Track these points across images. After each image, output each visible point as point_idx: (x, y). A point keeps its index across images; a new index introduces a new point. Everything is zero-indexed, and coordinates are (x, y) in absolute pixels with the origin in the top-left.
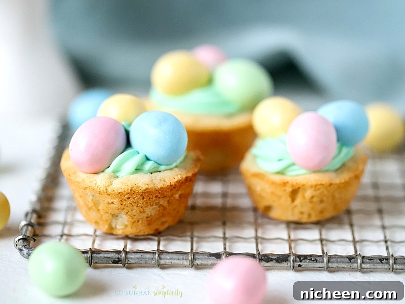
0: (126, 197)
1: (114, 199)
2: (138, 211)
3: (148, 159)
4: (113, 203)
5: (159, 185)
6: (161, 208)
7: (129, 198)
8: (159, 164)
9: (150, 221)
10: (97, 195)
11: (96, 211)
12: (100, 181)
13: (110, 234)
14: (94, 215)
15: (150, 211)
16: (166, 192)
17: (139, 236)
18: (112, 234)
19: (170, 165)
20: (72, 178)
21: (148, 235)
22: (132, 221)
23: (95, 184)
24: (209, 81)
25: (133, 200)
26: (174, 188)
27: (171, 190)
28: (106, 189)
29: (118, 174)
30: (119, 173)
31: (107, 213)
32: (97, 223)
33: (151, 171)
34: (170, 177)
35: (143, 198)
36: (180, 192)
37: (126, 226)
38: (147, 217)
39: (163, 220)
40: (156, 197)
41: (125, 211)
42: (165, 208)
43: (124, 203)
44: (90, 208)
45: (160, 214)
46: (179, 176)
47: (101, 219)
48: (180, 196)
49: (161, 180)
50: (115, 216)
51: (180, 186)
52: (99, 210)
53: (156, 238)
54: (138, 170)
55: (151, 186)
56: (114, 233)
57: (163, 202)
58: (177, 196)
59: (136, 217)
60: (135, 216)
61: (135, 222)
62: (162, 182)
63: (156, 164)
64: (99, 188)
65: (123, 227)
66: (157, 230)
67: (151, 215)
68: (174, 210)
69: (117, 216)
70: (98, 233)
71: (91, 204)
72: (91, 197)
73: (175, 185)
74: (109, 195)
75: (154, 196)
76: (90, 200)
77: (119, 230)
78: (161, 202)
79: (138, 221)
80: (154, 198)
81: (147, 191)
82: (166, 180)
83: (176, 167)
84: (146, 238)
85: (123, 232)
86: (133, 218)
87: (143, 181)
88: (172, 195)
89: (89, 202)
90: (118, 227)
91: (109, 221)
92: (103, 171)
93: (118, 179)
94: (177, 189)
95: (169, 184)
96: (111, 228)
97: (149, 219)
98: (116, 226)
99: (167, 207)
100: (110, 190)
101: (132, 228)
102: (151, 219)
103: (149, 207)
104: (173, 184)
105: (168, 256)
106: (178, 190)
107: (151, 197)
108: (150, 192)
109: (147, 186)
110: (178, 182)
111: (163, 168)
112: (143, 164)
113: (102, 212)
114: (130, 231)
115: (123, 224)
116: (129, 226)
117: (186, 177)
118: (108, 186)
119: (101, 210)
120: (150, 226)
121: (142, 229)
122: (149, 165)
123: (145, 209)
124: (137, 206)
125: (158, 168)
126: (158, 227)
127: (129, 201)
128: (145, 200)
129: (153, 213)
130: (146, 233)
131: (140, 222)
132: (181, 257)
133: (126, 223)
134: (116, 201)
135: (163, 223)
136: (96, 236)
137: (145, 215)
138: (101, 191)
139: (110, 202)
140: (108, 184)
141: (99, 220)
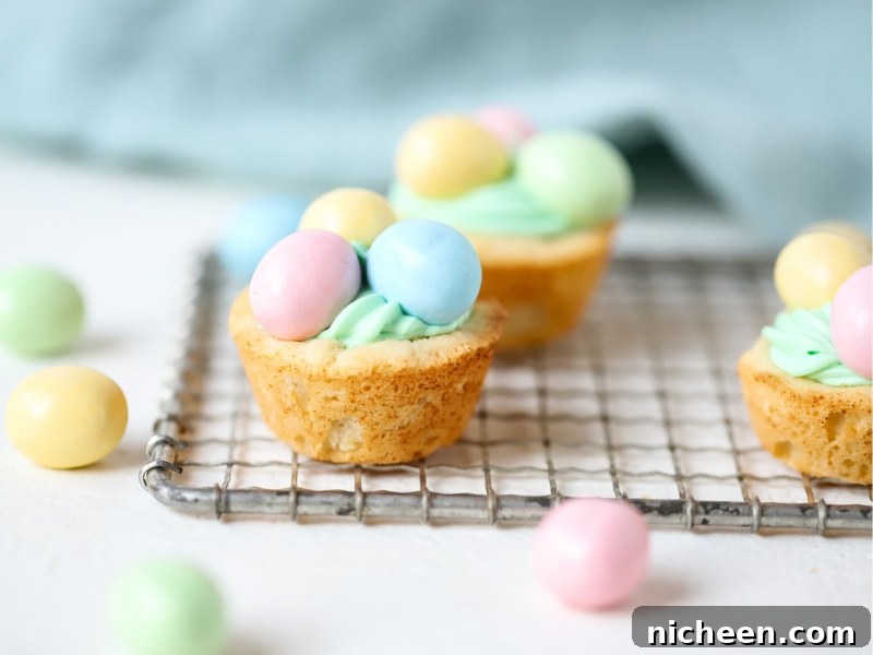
0: (363, 385)
1: (339, 389)
2: (385, 414)
3: (405, 313)
4: (335, 398)
5: (428, 363)
6: (430, 409)
7: (368, 388)
8: (425, 323)
9: (405, 436)
10: (305, 381)
11: (301, 415)
12: (312, 355)
13: (326, 461)
14: (294, 423)
15: (409, 414)
16: (440, 376)
17: (383, 465)
18: (330, 462)
19: (447, 324)
20: (254, 349)
21: (401, 464)
22: (373, 434)
23: (303, 360)
24: (509, 172)
25: (376, 392)
26: (455, 369)
27: (450, 373)
28: (324, 371)
29: (346, 342)
30: (349, 339)
31: (322, 418)
32: (300, 439)
33: (412, 336)
34: (448, 348)
35: (397, 387)
36: (465, 380)
37: (359, 445)
38: (402, 428)
39: (432, 433)
40: (421, 386)
41: (360, 414)
42: (436, 411)
43: (359, 398)
44: (289, 409)
45: (428, 423)
46: (466, 347)
47: (309, 431)
48: (464, 388)
49: (430, 354)
50: (338, 425)
51: (467, 367)
52: (305, 413)
53: (417, 470)
54: (386, 333)
55: (412, 364)
56: (334, 459)
57: (433, 397)
58: (459, 387)
59: (379, 427)
60: (377, 424)
61: (377, 436)
62: (434, 358)
63: (419, 323)
64: (309, 367)
65: (353, 447)
66: (417, 454)
67: (409, 424)
68: (453, 414)
69: (342, 425)
70: (301, 460)
71: (289, 402)
72: (291, 388)
73: (458, 364)
74: (329, 381)
75: (417, 384)
76: (289, 394)
77: (344, 452)
78: (429, 399)
79: (383, 436)
80: (417, 389)
81: (405, 373)
82: (441, 354)
83: (458, 329)
84: (395, 471)
85: (352, 458)
86: (373, 429)
87: (396, 355)
88: (450, 385)
89: (286, 396)
90: (342, 447)
91: (325, 436)
92: (315, 337)
93: (347, 350)
94: (459, 372)
95: (446, 361)
96: (328, 450)
97: (404, 431)
98: (338, 446)
99: (441, 407)
100: (331, 372)
101: (370, 449)
102: (409, 432)
103: (407, 407)
104: (453, 361)
105: (447, 502)
106: (463, 374)
107: (411, 386)
108: (409, 377)
109: (404, 365)
110: (464, 357)
111: (433, 330)
112: (395, 322)
113: (312, 418)
114: (366, 455)
115: (353, 442)
116: (365, 446)
117: (479, 350)
118: (328, 364)
119: (311, 413)
120: (405, 445)
121: (391, 451)
122: (407, 325)
123: (399, 410)
124: (384, 405)
125: (425, 330)
126: (420, 447)
127: (367, 395)
128: (399, 392)
129: (414, 418)
130: (397, 461)
131: (387, 436)
132: (472, 502)
133: (360, 439)
134: (343, 394)
135: (430, 441)
136: (298, 465)
137: (397, 423)
138: (314, 374)
139: (331, 396)
140: (327, 360)
141: (304, 434)
